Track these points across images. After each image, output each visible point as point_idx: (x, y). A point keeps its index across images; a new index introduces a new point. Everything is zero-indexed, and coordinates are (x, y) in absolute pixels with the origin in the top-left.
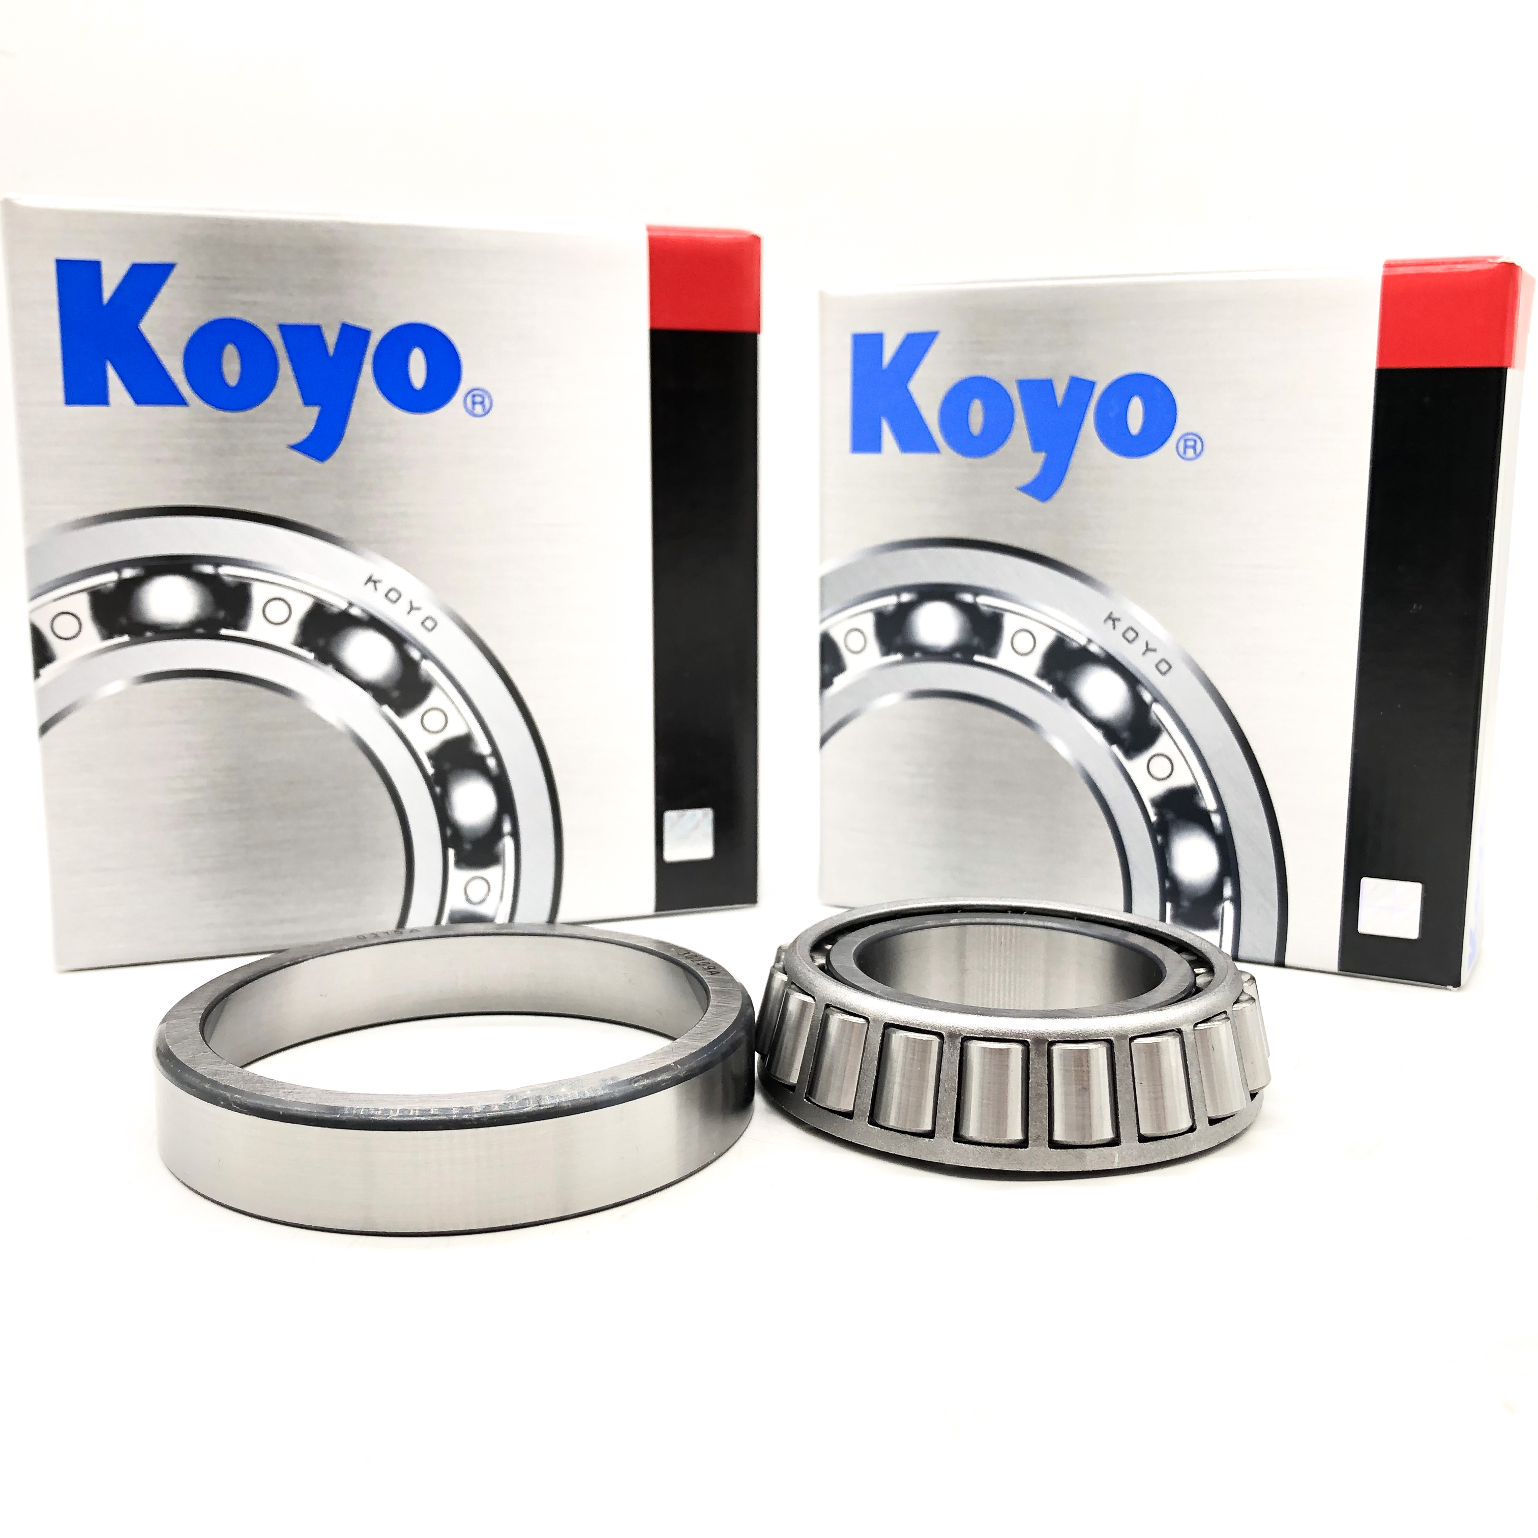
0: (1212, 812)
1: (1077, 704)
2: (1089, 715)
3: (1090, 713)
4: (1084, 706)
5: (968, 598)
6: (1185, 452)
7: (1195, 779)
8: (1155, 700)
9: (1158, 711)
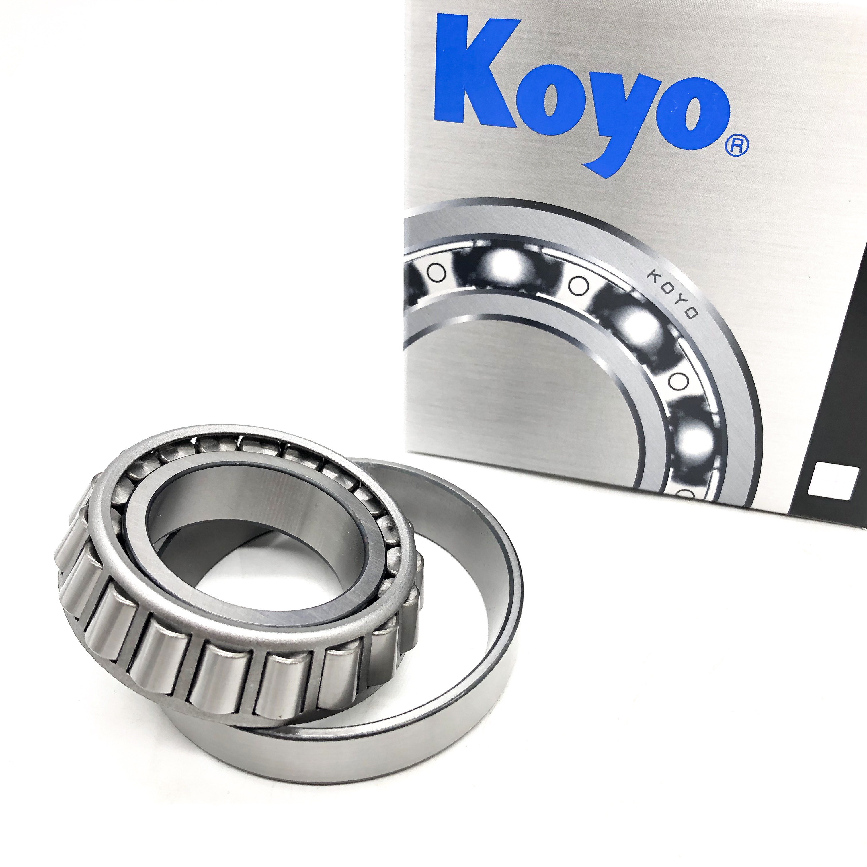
0: (714, 413)
1: (618, 334)
2: (627, 342)
3: (628, 340)
4: (624, 336)
5: (535, 248)
6: (732, 150)
7: (704, 390)
8: (681, 336)
9: (682, 343)
